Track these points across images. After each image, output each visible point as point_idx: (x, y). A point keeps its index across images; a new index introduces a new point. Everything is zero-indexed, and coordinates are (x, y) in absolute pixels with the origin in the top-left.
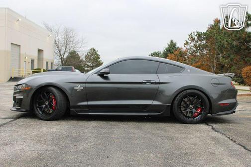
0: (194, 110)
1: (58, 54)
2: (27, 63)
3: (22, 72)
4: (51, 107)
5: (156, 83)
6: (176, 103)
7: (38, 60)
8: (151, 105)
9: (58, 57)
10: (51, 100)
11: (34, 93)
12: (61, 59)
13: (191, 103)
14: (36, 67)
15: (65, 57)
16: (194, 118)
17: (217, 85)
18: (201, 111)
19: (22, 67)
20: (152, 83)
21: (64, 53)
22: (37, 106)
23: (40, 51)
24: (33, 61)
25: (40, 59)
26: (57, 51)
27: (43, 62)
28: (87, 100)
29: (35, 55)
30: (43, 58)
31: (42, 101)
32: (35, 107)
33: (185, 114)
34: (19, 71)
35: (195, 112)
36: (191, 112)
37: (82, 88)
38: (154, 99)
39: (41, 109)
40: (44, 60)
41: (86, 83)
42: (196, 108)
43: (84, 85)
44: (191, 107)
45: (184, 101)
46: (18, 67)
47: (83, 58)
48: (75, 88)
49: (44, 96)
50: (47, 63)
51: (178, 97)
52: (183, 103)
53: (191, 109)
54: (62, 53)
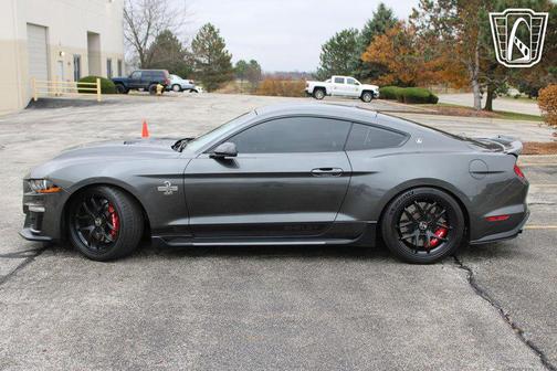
0: (429, 234)
1: (134, 40)
2: (66, 65)
3: (54, 87)
4: (108, 230)
5: (344, 174)
6: (389, 218)
7: (89, 56)
8: (331, 222)
9: (133, 48)
10: (107, 214)
11: (68, 201)
12: (140, 51)
13: (423, 218)
14: (85, 73)
15: (148, 47)
16: (428, 250)
17: (483, 175)
18: (444, 236)
19: (53, 75)
20: (334, 174)
21: (146, 38)
22: (78, 227)
23: (92, 36)
24: (78, 60)
25: (93, 54)
26: (129, 33)
27: (100, 61)
28: (189, 215)
29: (82, 45)
30: (99, 53)
31: (86, 217)
32: (72, 230)
33: (409, 241)
34: (49, 84)
35: (432, 238)
36: (424, 237)
37: (176, 188)
38: (339, 210)
39: (86, 234)
40: (102, 55)
41: (184, 176)
42: (434, 228)
43: (180, 181)
44: (423, 225)
45: (407, 214)
46: (46, 76)
47: (187, 47)
48: (160, 189)
49: (90, 205)
50: (109, 62)
51: (393, 206)
52: (404, 217)
53: (423, 231)
54: (141, 38)
